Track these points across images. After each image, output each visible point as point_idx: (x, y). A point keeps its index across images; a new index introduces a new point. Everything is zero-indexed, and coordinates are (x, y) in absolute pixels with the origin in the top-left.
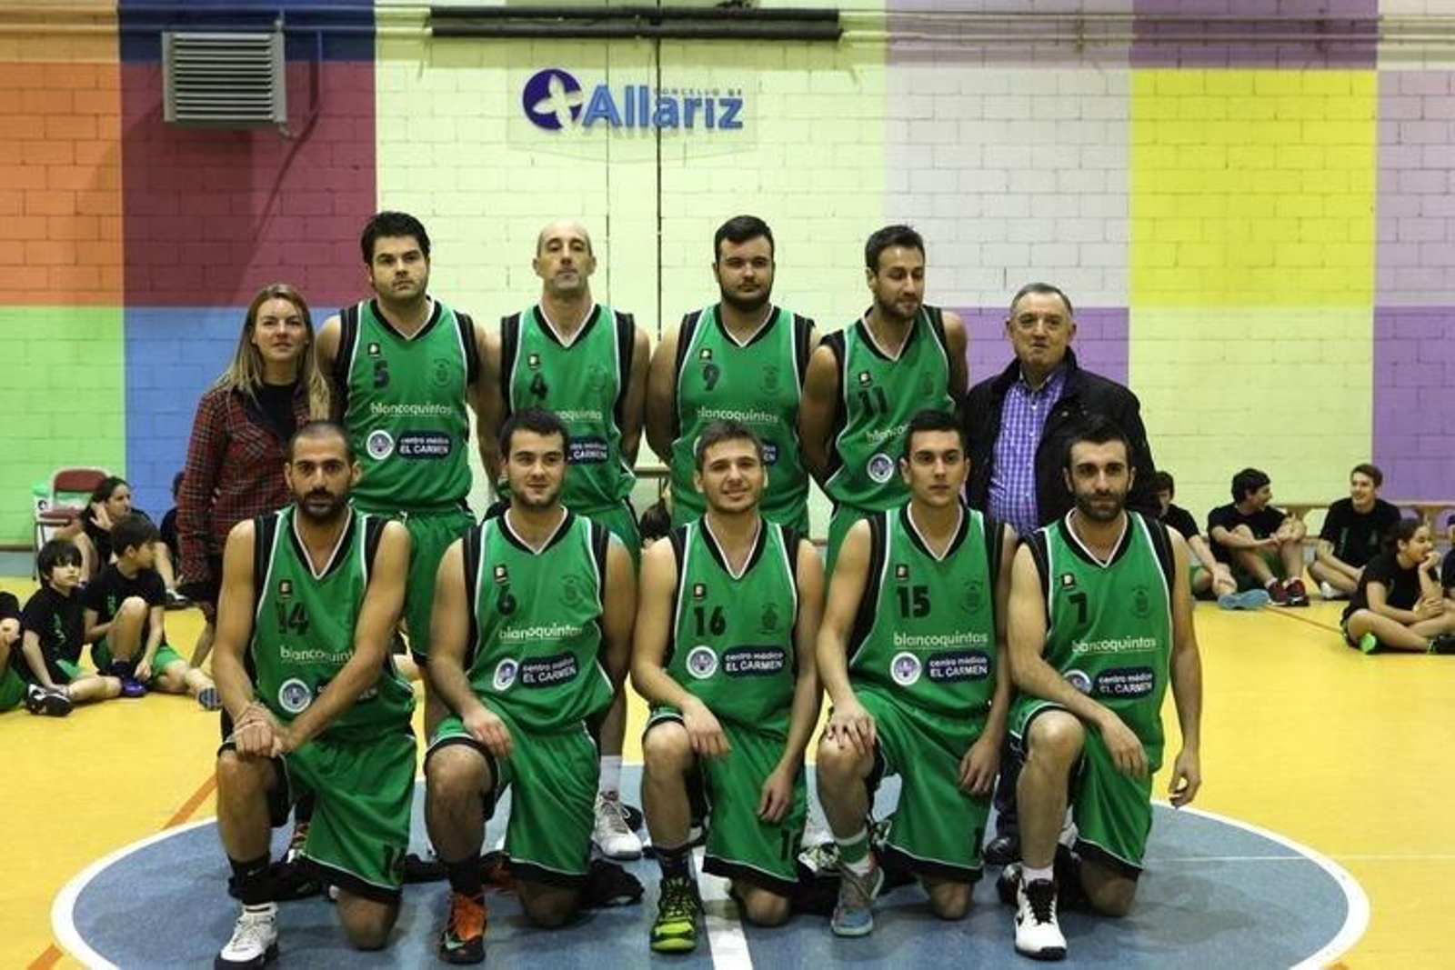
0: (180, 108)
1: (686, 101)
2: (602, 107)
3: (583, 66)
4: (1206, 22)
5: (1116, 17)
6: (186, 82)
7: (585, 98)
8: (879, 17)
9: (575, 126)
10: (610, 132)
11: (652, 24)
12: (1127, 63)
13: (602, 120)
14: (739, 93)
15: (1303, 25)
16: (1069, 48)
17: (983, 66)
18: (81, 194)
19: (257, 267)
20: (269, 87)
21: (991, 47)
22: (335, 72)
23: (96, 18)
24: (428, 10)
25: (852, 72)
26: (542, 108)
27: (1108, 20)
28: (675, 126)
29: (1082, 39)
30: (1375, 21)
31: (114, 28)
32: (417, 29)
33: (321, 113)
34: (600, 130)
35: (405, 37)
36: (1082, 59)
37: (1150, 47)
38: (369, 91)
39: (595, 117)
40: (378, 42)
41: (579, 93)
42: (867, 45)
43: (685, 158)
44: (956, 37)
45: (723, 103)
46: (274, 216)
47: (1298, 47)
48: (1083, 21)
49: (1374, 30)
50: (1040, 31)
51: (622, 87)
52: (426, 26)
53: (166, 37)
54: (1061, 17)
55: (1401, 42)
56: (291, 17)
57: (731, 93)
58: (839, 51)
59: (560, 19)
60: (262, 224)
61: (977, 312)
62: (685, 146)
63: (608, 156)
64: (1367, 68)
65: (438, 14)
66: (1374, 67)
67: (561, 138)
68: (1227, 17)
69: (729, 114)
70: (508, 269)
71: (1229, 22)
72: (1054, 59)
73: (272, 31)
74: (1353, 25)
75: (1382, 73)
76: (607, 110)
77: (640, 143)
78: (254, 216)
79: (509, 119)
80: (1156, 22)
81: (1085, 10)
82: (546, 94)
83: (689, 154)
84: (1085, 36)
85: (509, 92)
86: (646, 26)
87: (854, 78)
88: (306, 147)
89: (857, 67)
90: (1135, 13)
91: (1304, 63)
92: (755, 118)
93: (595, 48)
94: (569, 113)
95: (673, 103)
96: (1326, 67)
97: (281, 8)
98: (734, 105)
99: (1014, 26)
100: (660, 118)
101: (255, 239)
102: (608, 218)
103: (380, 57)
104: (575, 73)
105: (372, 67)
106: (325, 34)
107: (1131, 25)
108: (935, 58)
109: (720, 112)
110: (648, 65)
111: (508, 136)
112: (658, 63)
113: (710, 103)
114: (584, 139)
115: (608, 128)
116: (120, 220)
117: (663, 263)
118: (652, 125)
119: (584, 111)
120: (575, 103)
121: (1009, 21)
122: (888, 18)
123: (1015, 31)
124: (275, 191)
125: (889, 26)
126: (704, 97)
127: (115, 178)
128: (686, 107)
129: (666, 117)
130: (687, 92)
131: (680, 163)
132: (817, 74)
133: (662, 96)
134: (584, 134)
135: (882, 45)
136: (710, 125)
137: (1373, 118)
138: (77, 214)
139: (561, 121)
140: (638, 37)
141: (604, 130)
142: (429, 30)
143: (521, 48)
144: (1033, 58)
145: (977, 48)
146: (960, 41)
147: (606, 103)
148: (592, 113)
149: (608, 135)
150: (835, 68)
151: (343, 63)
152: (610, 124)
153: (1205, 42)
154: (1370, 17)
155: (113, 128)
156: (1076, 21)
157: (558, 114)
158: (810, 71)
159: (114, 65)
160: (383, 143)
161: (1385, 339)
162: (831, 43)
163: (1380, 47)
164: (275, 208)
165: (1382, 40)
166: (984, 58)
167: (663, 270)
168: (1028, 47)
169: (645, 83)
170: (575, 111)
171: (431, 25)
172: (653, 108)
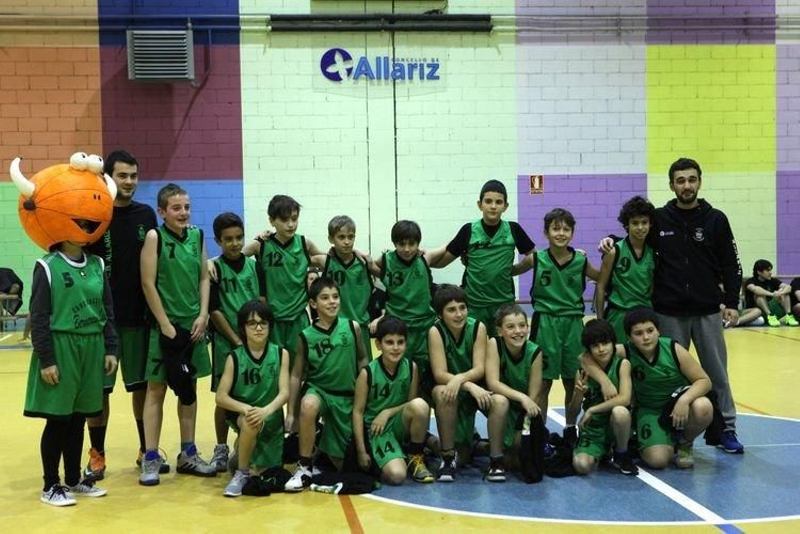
0: (137, 72)
1: (409, 65)
2: (363, 69)
3: (353, 46)
4: (685, 20)
5: (639, 18)
6: (140, 58)
7: (354, 64)
8: (512, 19)
9: (349, 79)
10: (368, 82)
11: (390, 23)
12: (643, 42)
13: (363, 76)
14: (437, 60)
15: (736, 21)
16: (614, 34)
17: (568, 44)
18: (78, 120)
19: (177, 158)
20: (186, 60)
21: (572, 34)
22: (218, 51)
23: (85, 22)
24: (269, 17)
25: (497, 47)
26: (331, 69)
27: (633, 20)
28: (402, 77)
29: (620, 29)
30: (774, 18)
31: (97, 28)
32: (264, 27)
33: (211, 73)
34: (363, 82)
35: (256, 31)
36: (620, 41)
37: (656, 33)
38: (237, 61)
39: (360, 74)
40: (241, 34)
41: (351, 61)
42: (506, 34)
43: (409, 96)
44: (554, 29)
45: (429, 66)
46: (186, 130)
47: (734, 33)
48: (620, 20)
49: (773, 23)
50: (597, 25)
51: (375, 58)
52: (267, 26)
53: (129, 33)
54: (609, 18)
55: (788, 29)
56: (195, 21)
57: (433, 60)
58: (490, 37)
59: (340, 21)
60: (179, 134)
61: (566, 177)
62: (409, 89)
63: (367, 94)
64: (771, 43)
65: (275, 19)
66: (774, 43)
67: (342, 86)
68: (697, 17)
69: (432, 72)
70: (314, 157)
71: (698, 19)
72: (606, 40)
73: (187, 29)
74: (762, 21)
75: (777, 45)
76: (366, 70)
77: (384, 88)
78: (174, 131)
79: (313, 75)
80: (658, 20)
81: (621, 14)
82: (333, 62)
83: (410, 94)
84: (622, 28)
85: (313, 61)
86: (387, 25)
87: (499, 52)
88: (203, 92)
89: (500, 46)
90: (648, 15)
91: (737, 41)
92: (446, 74)
93: (359, 37)
94: (346, 72)
95: (402, 66)
96: (749, 43)
97: (189, 16)
98: (435, 67)
99: (584, 22)
100: (395, 74)
101: (176, 142)
102: (367, 129)
103: (243, 43)
104: (348, 50)
105: (238, 48)
106: (213, 31)
107: (645, 21)
108: (542, 40)
109: (427, 71)
110: (389, 46)
111: (313, 84)
112: (393, 45)
113: (422, 66)
114: (355, 86)
115: (367, 80)
116: (100, 134)
117: (397, 153)
118: (391, 79)
119: (354, 71)
120: (349, 66)
121: (581, 20)
122: (517, 19)
123: (585, 26)
124: (186, 116)
125: (517, 23)
126: (418, 63)
127: (98, 110)
128: (409, 68)
129: (398, 74)
130: (409, 60)
131: (407, 98)
132: (478, 49)
133: (396, 62)
134: (354, 83)
135: (513, 34)
136: (422, 78)
137: (774, 70)
138: (77, 130)
139: (342, 76)
140: (383, 31)
141: (365, 81)
142: (270, 28)
143: (319, 37)
144: (594, 40)
145: (564, 35)
146: (555, 31)
147: (366, 66)
148: (358, 72)
149: (367, 84)
150: (488, 46)
151: (222, 46)
152: (368, 78)
153: (685, 30)
154: (771, 16)
155: (96, 83)
156: (616, 20)
157: (340, 73)
158: (475, 48)
159: (96, 48)
160: (245, 89)
161: (782, 188)
162: (486, 33)
163: (777, 32)
164: (186, 126)
165: (778, 28)
166: (567, 40)
167: (398, 157)
168: (591, 34)
169: (386, 55)
170: (349, 71)
171: (271, 25)
172: (391, 69)
